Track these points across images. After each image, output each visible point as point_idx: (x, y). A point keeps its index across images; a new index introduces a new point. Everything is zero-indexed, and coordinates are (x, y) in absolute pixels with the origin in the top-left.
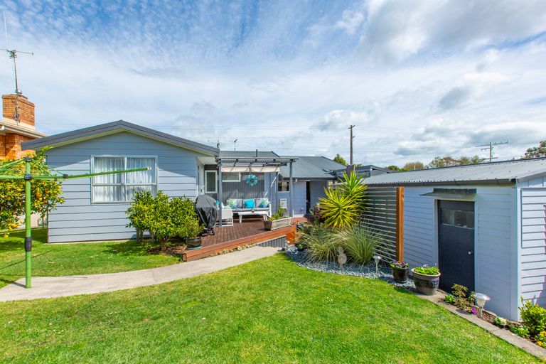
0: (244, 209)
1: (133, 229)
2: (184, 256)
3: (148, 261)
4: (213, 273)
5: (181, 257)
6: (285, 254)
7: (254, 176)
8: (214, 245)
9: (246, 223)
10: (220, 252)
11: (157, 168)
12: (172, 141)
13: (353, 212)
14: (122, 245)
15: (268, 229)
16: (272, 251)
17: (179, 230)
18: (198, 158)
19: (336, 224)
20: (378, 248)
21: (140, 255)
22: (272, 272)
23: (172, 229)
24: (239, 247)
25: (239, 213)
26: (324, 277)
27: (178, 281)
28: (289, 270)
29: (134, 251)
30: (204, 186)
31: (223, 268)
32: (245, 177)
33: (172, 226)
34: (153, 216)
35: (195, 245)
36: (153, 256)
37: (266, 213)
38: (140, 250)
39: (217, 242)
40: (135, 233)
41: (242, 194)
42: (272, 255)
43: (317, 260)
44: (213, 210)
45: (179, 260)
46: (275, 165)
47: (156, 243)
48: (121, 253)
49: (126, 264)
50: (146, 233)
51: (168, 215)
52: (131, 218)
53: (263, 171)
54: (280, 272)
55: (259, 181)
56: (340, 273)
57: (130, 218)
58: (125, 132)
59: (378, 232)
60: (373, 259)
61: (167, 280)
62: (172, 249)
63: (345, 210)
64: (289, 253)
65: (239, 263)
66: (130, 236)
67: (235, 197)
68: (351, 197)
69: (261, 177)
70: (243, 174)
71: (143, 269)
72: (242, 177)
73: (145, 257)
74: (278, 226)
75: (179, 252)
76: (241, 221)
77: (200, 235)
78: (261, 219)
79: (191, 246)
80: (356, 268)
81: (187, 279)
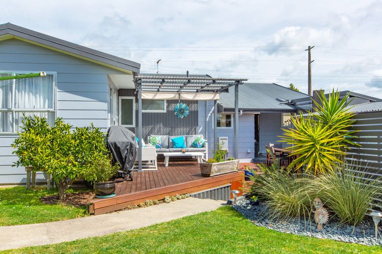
0: (171, 149)
1: (22, 169)
2: (91, 207)
3: (41, 212)
4: (132, 231)
5: (88, 210)
6: (232, 209)
7: (184, 106)
8: (133, 193)
9: (174, 168)
10: (142, 204)
11: (55, 88)
12: (75, 51)
13: (336, 148)
14: (7, 191)
15: (206, 175)
16: (214, 205)
17: (84, 171)
18: (111, 76)
19: (309, 166)
20: (375, 202)
21: (30, 205)
22: (218, 232)
23: (74, 169)
24: (167, 198)
25: (165, 154)
26: (297, 241)
27: (82, 241)
28: (243, 230)
29: (24, 200)
30: (117, 117)
31: (146, 226)
32: (173, 107)
33: (74, 166)
34: (48, 151)
35: (106, 192)
36: (48, 206)
37: (202, 155)
38: (31, 198)
39: (136, 190)
40: (25, 176)
41: (168, 129)
42: (214, 209)
43: (282, 217)
44: (131, 145)
45: (85, 213)
46: (213, 91)
47: (52, 190)
48: (5, 202)
49: (11, 216)
50: (40, 176)
51: (69, 150)
52: (19, 153)
53: (197, 98)
54: (230, 232)
55: (191, 112)
56: (319, 236)
57: (17, 152)
58: (13, 40)
59: (375, 177)
60: (371, 218)
61: (68, 239)
62: (75, 198)
63: (322, 144)
64: (238, 207)
65: (169, 219)
66: (19, 179)
67: (159, 133)
68: (330, 127)
69: (193, 107)
70: (170, 102)
71: (33, 222)
72: (168, 107)
73: (38, 208)
74: (219, 170)
75: (83, 202)
76: (167, 165)
77: (113, 178)
78: (194, 163)
79: (101, 194)
80: (343, 231)
81: (95, 238)
